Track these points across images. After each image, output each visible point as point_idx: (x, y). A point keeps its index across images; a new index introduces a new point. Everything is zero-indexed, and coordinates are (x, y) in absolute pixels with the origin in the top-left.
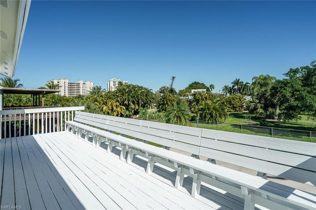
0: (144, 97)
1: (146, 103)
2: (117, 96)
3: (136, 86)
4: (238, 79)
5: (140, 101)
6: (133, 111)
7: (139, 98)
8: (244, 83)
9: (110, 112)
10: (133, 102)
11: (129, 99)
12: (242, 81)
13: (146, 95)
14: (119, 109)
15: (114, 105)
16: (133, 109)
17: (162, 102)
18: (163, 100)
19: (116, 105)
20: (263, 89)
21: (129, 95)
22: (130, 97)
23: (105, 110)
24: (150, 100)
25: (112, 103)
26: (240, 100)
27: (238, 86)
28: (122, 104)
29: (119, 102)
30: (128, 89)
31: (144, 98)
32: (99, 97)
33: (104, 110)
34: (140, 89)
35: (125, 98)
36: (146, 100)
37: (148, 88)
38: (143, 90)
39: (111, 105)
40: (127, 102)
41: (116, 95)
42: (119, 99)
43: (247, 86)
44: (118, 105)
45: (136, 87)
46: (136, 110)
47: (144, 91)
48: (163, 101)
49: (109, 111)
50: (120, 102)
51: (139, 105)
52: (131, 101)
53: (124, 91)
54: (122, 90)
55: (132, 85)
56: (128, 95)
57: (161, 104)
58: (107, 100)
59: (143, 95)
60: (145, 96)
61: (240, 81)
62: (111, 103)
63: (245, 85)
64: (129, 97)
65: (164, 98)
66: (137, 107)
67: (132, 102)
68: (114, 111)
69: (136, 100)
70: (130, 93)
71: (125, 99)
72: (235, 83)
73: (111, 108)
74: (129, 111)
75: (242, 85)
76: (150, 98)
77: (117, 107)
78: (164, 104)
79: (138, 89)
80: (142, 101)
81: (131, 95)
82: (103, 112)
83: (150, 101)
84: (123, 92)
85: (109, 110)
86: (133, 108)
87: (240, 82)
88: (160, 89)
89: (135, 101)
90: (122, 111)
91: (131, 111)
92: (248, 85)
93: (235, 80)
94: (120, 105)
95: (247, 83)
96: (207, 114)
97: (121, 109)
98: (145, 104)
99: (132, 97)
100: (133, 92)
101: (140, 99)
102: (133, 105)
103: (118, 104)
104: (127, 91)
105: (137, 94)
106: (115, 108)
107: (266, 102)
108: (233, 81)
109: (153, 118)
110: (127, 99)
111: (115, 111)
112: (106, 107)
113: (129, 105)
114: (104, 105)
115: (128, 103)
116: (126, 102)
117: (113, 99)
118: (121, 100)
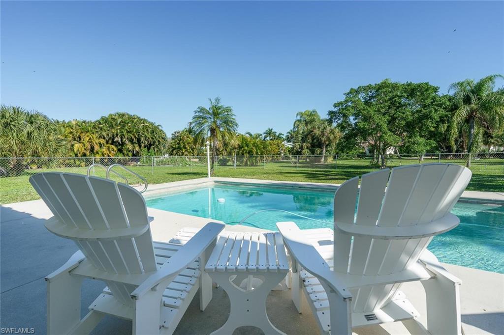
0: (149, 134)
1: (152, 143)
2: (101, 129)
3: (135, 117)
4: (270, 129)
5: (142, 139)
6: (130, 154)
7: (141, 134)
8: (277, 134)
9: (88, 153)
10: (131, 141)
11: (123, 135)
12: (275, 131)
13: (153, 132)
14: (104, 150)
15: (94, 143)
16: (129, 151)
17: (177, 146)
18: (178, 142)
19: (100, 144)
20: (309, 127)
21: (123, 129)
22: (125, 132)
23: (78, 150)
24: (159, 139)
25: (90, 139)
26: (278, 146)
27: (270, 137)
28: (110, 142)
29: (104, 138)
30: (120, 120)
31: (149, 136)
32: (64, 126)
33: (76, 150)
34: (142, 121)
35: (116, 131)
36: (152, 138)
37: (155, 123)
38: (146, 124)
39: (90, 141)
40: (120, 140)
41: (99, 127)
42: (104, 134)
43: (280, 137)
44: (103, 144)
45: (134, 119)
46: (135, 152)
47: (148, 125)
48: (178, 144)
49: (85, 151)
50: (107, 139)
51: (140, 146)
52: (126, 137)
53: (114, 121)
54: (110, 120)
55: (128, 114)
56: (121, 128)
57: (175, 149)
58: (80, 134)
59: (147, 130)
60: (151, 134)
61: (273, 131)
62: (88, 138)
63: (278, 136)
64: (123, 131)
65: (181, 139)
66: (137, 149)
67: (128, 139)
68: (95, 152)
69: (135, 137)
70: (124, 126)
71: (115, 134)
72: (267, 133)
73: (89, 147)
74: (123, 154)
75: (275, 136)
76: (159, 138)
77: (101, 147)
78: (179, 148)
79: (137, 121)
80: (146, 139)
81: (126, 128)
82: (75, 153)
83: (159, 141)
84: (111, 123)
85: (85, 149)
86: (130, 149)
87: (273, 133)
88: (173, 134)
89: (133, 137)
90: (110, 152)
91: (128, 155)
92: (282, 136)
93: (267, 129)
94: (107, 142)
95: (280, 134)
96: (245, 152)
97: (109, 151)
98: (151, 145)
99: (128, 132)
100: (130, 124)
101: (142, 137)
102: (130, 144)
103: (102, 141)
104: (118, 123)
105: (137, 128)
106: (97, 148)
107: (313, 140)
108: (265, 131)
109: (164, 163)
110: (119, 134)
111: (97, 153)
112: (80, 145)
113: (123, 144)
114: (76, 142)
115: (122, 140)
116: (118, 139)
117: (93, 133)
118: (108, 135)
